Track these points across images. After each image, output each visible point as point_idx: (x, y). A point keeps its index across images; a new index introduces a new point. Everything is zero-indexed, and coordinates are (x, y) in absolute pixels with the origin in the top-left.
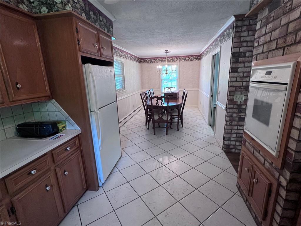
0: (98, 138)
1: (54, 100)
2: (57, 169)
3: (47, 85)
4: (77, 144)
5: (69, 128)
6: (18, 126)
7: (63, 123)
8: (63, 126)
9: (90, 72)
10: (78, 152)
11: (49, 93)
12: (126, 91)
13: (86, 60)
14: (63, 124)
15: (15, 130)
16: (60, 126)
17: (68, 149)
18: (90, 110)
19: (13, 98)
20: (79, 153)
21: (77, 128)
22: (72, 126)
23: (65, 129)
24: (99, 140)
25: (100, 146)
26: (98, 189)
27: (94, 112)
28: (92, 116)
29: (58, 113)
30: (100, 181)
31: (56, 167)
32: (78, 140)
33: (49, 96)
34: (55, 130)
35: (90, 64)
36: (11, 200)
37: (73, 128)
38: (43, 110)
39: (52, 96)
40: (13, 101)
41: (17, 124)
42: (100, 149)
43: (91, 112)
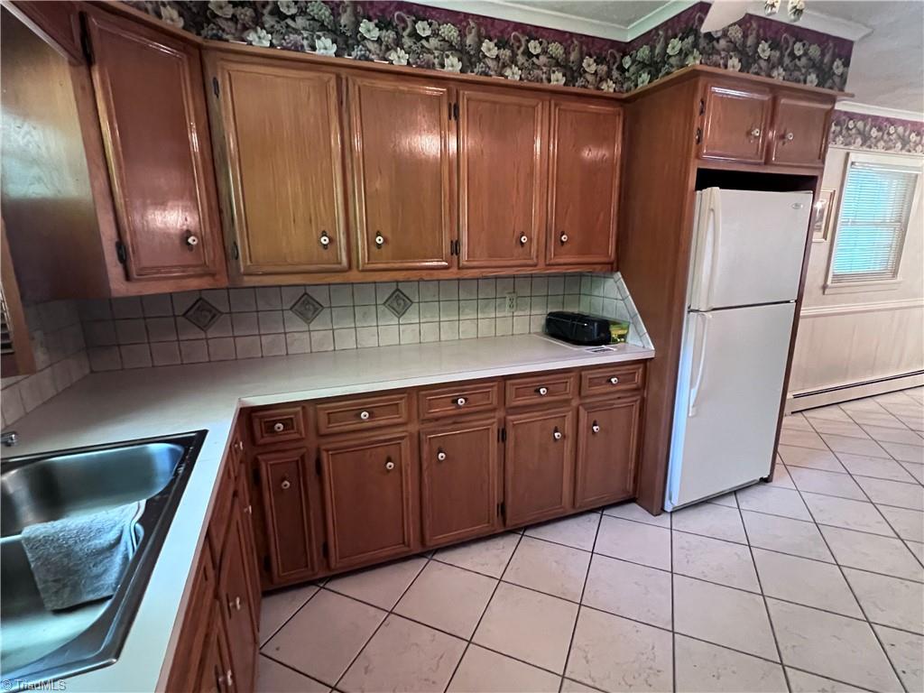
0: (692, 385)
1: (619, 275)
2: (582, 412)
3: (613, 241)
4: (638, 378)
5: (632, 340)
6: (550, 314)
7: (624, 326)
8: (621, 332)
9: (713, 210)
10: (634, 399)
11: (613, 256)
12: (900, 283)
13: (709, 178)
14: (622, 329)
15: (543, 322)
16: (615, 332)
17: (613, 380)
18: (689, 308)
19: (551, 259)
20: (636, 401)
21: (648, 343)
22: (640, 337)
23: (625, 341)
24: (692, 391)
25: (691, 405)
26: (659, 515)
27: (696, 314)
28: (690, 322)
29: (621, 304)
30: (670, 499)
31: (581, 404)
32: (641, 370)
33: (611, 263)
34: (602, 335)
35: (718, 188)
36: (505, 418)
37: (640, 344)
38: (596, 293)
39: (617, 265)
40: (549, 265)
41: (549, 311)
42: (690, 415)
43: (689, 312)
